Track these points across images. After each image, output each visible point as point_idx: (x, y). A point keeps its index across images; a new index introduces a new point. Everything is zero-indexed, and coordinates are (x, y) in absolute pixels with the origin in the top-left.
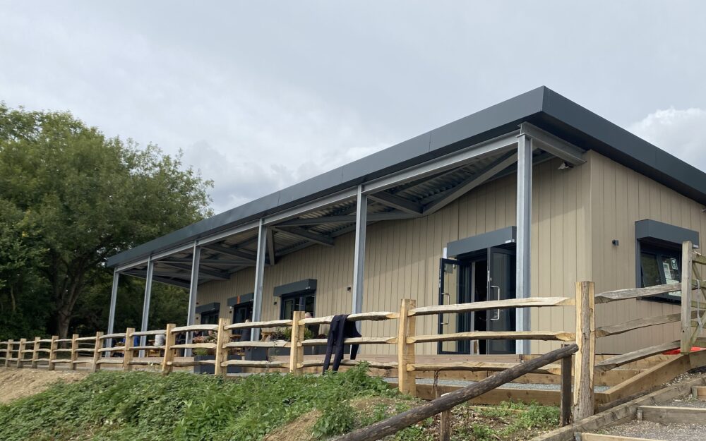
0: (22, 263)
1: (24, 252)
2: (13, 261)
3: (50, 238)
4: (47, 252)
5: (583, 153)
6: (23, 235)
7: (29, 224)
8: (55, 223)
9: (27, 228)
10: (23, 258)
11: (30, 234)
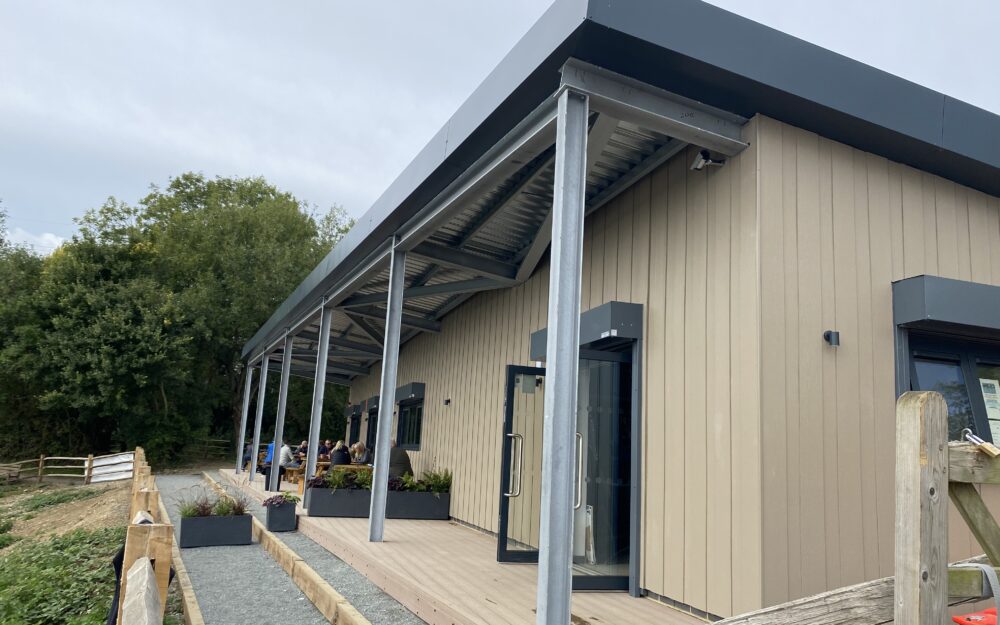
0: (163, 356)
1: (166, 342)
2: (153, 353)
3: (200, 324)
4: (191, 342)
5: (743, 124)
6: (165, 322)
7: (172, 309)
8: (204, 306)
9: (171, 314)
10: (162, 349)
11: (173, 321)
